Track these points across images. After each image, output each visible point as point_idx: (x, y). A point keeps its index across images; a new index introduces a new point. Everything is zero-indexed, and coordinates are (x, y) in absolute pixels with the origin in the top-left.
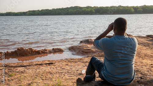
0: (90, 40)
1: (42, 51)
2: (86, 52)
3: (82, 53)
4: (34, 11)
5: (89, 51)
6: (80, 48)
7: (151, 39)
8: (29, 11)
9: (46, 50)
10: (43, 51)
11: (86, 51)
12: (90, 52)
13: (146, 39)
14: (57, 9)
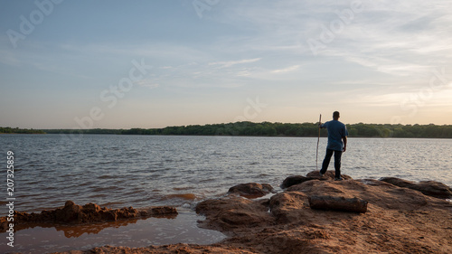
0: (252, 186)
1: (119, 214)
2: (231, 223)
3: (221, 225)
4: (175, 128)
5: (240, 218)
6: (222, 206)
7: (398, 188)
8: (168, 128)
9: (133, 211)
10: (122, 212)
11: (233, 220)
12: (242, 223)
13: (386, 188)
14: (214, 125)
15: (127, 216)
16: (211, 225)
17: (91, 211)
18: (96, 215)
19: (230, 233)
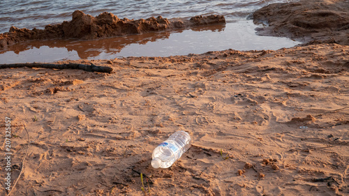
1: (145, 25)
3: (292, 31)
9: (163, 21)
10: (149, 23)
11: (312, 23)
15: (154, 28)
16: (276, 32)
17: (107, 22)
18: (114, 27)
19: (306, 38)
